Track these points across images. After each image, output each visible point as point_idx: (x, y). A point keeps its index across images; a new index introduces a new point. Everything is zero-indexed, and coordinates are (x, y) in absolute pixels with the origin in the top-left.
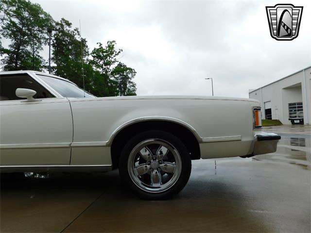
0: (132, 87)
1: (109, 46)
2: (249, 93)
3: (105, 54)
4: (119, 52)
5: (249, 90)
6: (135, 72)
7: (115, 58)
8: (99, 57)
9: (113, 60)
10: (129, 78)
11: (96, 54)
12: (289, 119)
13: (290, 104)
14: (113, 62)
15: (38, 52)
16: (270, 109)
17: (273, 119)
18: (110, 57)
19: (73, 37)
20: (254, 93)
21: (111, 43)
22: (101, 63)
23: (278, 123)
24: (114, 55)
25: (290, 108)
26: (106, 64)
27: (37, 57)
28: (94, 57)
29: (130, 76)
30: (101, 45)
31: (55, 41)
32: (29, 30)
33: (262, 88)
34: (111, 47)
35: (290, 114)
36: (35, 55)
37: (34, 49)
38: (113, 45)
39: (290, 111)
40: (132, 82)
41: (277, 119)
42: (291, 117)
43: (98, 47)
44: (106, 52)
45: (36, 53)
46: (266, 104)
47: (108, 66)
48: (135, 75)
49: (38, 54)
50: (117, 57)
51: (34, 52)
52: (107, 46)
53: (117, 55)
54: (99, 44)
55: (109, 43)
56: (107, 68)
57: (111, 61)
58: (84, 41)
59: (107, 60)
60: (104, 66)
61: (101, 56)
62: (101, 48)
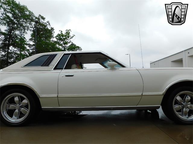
1: (67, 33)
3: (64, 37)
4: (73, 37)
7: (70, 40)
8: (60, 39)
9: (69, 41)
11: (59, 37)
14: (69, 43)
15: (24, 35)
18: (67, 39)
19: (45, 26)
21: (68, 31)
22: (62, 43)
24: (70, 38)
26: (64, 44)
27: (23, 38)
28: (57, 39)
30: (62, 32)
31: (35, 28)
32: (18, 21)
34: (68, 33)
36: (22, 36)
37: (21, 33)
38: (69, 32)
43: (60, 33)
44: (65, 36)
45: (23, 35)
47: (66, 45)
49: (24, 36)
50: (71, 40)
51: (21, 35)
52: (66, 32)
53: (71, 38)
54: (60, 31)
55: (67, 31)
56: (65, 46)
57: (67, 42)
58: (52, 29)
59: (65, 41)
60: (63, 45)
61: (61, 39)
62: (62, 34)
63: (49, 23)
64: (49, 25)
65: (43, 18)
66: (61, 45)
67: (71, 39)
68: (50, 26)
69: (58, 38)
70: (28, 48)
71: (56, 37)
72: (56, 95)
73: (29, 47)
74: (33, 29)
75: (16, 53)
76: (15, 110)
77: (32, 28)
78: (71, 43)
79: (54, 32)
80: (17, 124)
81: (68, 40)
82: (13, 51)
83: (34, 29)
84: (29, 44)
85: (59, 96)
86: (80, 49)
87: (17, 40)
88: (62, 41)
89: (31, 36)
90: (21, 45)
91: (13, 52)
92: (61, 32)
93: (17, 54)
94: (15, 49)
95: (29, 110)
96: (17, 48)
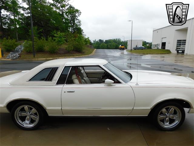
0: (78, 23)
2: (153, 31)
5: (154, 29)
6: (80, 13)
8: (57, 1)
10: (76, 16)
12: (176, 50)
13: (178, 41)
14: (67, 5)
16: (165, 42)
17: (166, 49)
20: (157, 31)
23: (169, 52)
25: (178, 43)
26: (62, 7)
29: (77, 15)
33: (162, 28)
35: (177, 46)
39: (177, 45)
40: (78, 19)
41: (168, 49)
42: (177, 48)
46: (163, 39)
47: (64, 8)
48: (80, 14)
59: (63, 4)
60: (60, 8)
66: (58, 8)
70: (22, 12)
72: (60, 108)
73: (23, 10)
76: (26, 116)
82: (6, 15)
84: (22, 7)
85: (62, 109)
88: (59, 3)
91: (7, 17)
93: (11, 19)
94: (8, 13)
95: (38, 117)
96: (10, 12)
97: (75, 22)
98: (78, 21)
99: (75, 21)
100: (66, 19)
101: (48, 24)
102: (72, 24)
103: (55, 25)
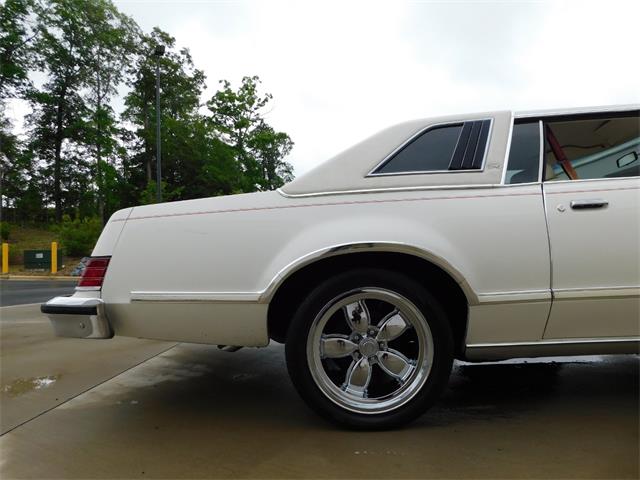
0: (285, 174)
1: (246, 87)
3: (237, 103)
4: (266, 100)
7: (256, 112)
8: (225, 111)
9: (252, 117)
10: (278, 154)
11: (218, 105)
14: (254, 121)
15: (108, 100)
18: (246, 110)
19: (176, 67)
21: (250, 80)
22: (230, 122)
24: (255, 105)
26: (238, 126)
27: (105, 109)
28: (213, 109)
29: (281, 149)
30: (227, 84)
31: (142, 75)
32: (83, 53)
34: (249, 88)
36: (101, 104)
37: (98, 93)
38: (254, 86)
40: (285, 164)
43: (223, 90)
44: (241, 99)
45: (104, 101)
47: (243, 130)
48: (290, 148)
49: (108, 104)
50: (261, 111)
51: (99, 98)
52: (242, 86)
53: (261, 105)
54: (224, 84)
55: (245, 82)
56: (241, 133)
57: (248, 119)
58: (200, 76)
59: (242, 118)
60: (234, 130)
61: (228, 108)
62: (229, 91)
63: (188, 56)
64: (190, 61)
65: (170, 41)
66: (227, 130)
67: (261, 108)
68: (190, 66)
69: (215, 106)
70: (121, 143)
71: (208, 103)
73: (123, 139)
74: (136, 79)
75: (82, 164)
77: (134, 75)
78: (259, 123)
79: (205, 87)
80: (387, 418)
81: (249, 113)
82: (74, 154)
83: (138, 76)
84: (123, 129)
86: (288, 141)
87: (84, 119)
88: (230, 115)
89: (125, 104)
90: (98, 133)
91: (75, 158)
92: (226, 87)
93: (86, 164)
94: (81, 150)
96: (86, 147)
97: (276, 170)
98: (283, 168)
99: (274, 168)
100: (250, 163)
101: (198, 174)
102: (267, 178)
103: (220, 177)
